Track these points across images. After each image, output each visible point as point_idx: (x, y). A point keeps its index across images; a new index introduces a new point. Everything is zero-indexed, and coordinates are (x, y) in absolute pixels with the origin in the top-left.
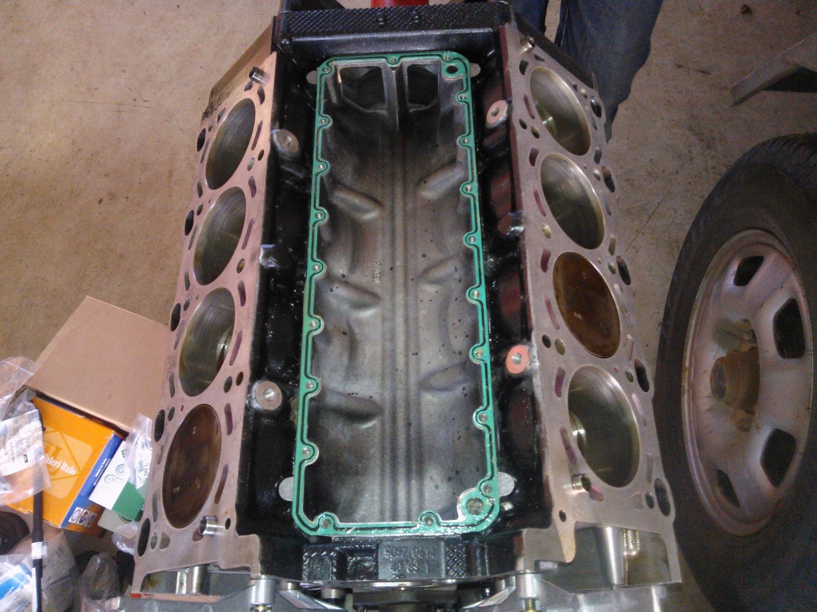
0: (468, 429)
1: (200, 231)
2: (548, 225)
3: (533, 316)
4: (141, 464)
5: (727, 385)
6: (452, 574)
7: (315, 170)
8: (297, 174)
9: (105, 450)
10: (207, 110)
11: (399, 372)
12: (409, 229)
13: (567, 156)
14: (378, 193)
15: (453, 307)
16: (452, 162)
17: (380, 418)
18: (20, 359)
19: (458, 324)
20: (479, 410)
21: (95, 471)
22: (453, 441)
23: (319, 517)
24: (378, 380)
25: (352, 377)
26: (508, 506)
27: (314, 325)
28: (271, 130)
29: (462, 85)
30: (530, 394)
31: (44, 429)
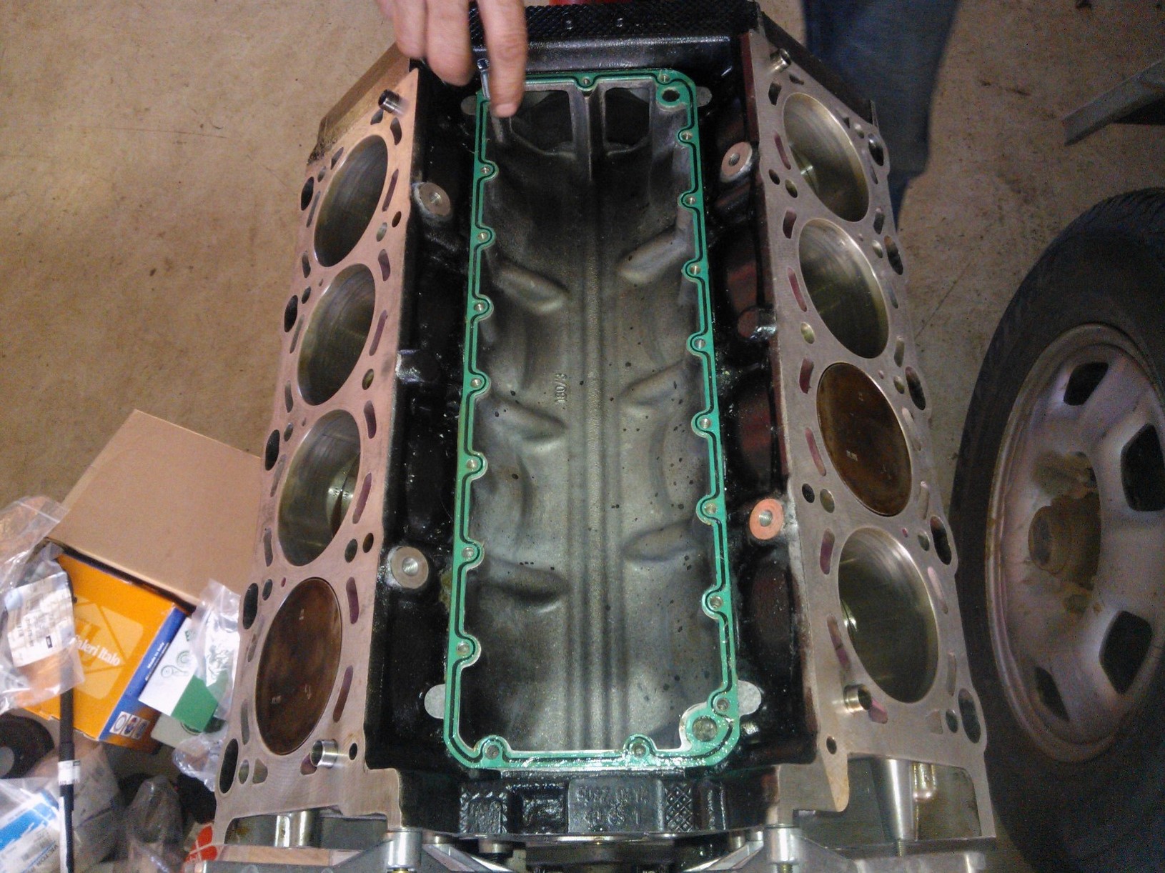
0: (692, 616)
1: (306, 327)
2: (810, 325)
3: (789, 456)
4: (213, 651)
5: (1054, 549)
6: (673, 826)
7: (474, 241)
8: (449, 246)
9: (162, 631)
10: (315, 149)
11: (592, 533)
12: (607, 325)
13: (837, 222)
14: (562, 272)
15: (672, 441)
16: (670, 229)
17: (565, 598)
18: (41, 500)
19: (678, 465)
20: (710, 591)
21: (147, 660)
22: (672, 634)
23: (483, 742)
24: (562, 545)
25: (525, 540)
26: (751, 729)
27: (473, 465)
28: (411, 184)
29: (685, 118)
30: (785, 568)
31: (74, 600)
